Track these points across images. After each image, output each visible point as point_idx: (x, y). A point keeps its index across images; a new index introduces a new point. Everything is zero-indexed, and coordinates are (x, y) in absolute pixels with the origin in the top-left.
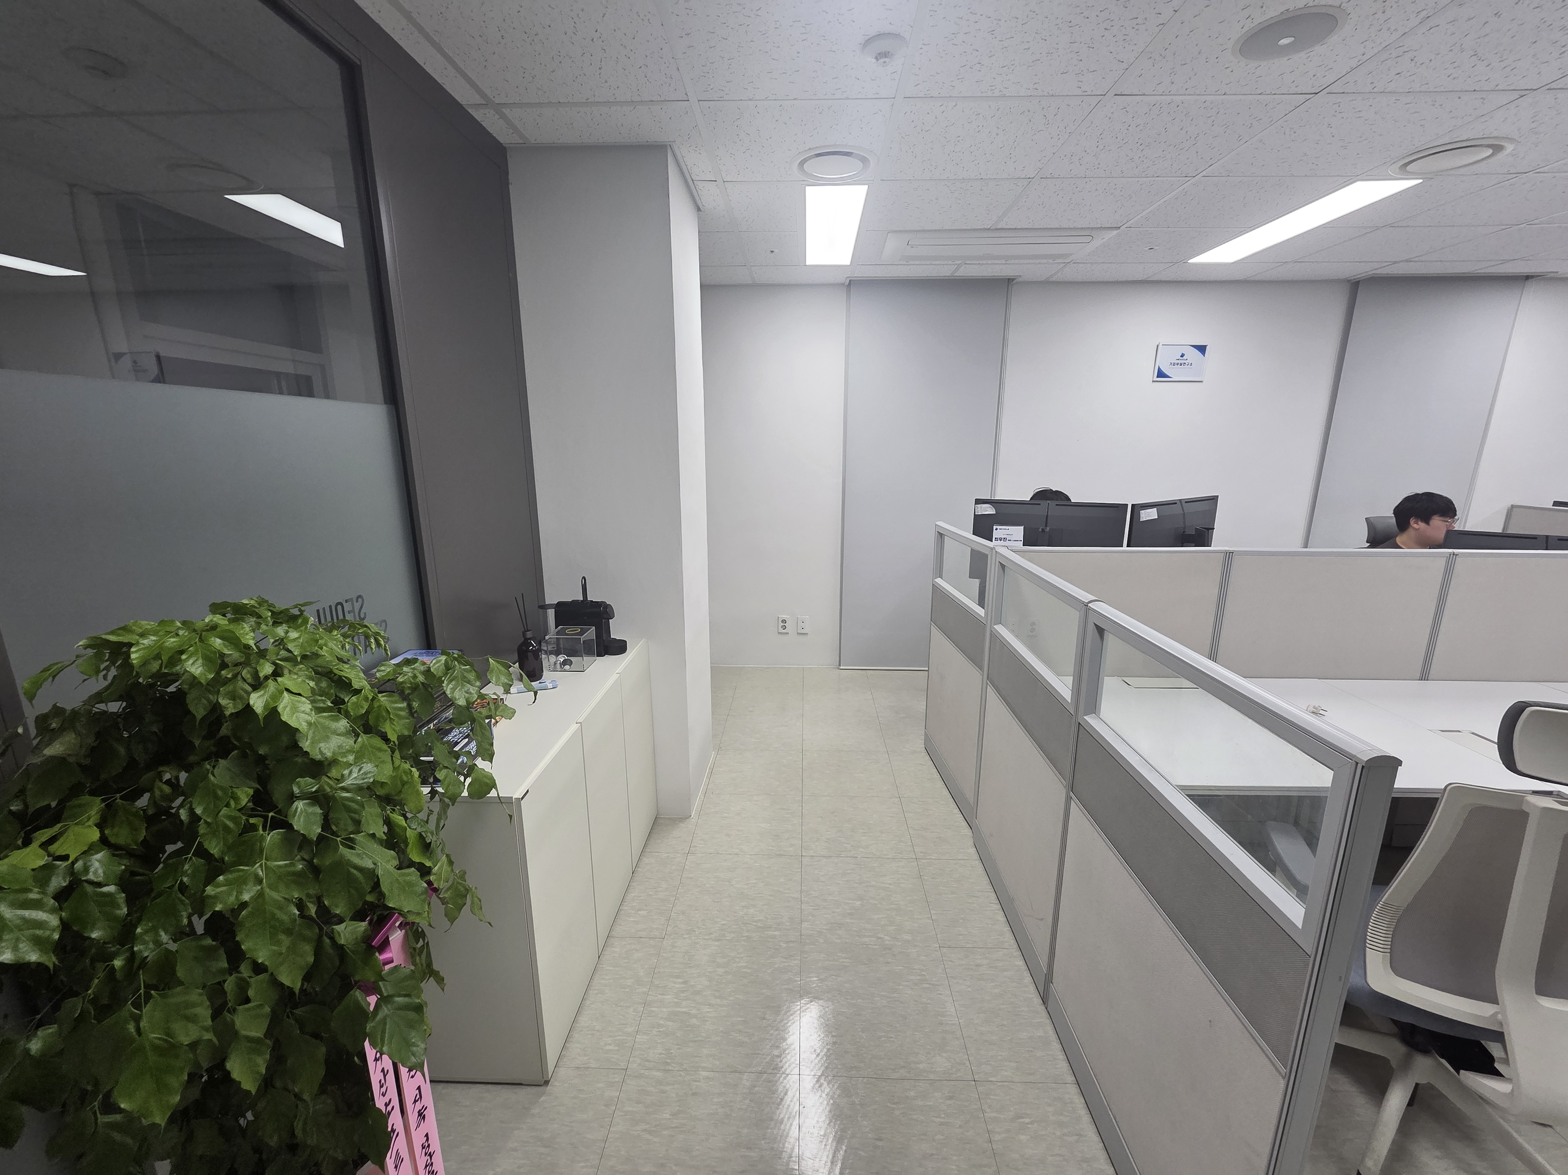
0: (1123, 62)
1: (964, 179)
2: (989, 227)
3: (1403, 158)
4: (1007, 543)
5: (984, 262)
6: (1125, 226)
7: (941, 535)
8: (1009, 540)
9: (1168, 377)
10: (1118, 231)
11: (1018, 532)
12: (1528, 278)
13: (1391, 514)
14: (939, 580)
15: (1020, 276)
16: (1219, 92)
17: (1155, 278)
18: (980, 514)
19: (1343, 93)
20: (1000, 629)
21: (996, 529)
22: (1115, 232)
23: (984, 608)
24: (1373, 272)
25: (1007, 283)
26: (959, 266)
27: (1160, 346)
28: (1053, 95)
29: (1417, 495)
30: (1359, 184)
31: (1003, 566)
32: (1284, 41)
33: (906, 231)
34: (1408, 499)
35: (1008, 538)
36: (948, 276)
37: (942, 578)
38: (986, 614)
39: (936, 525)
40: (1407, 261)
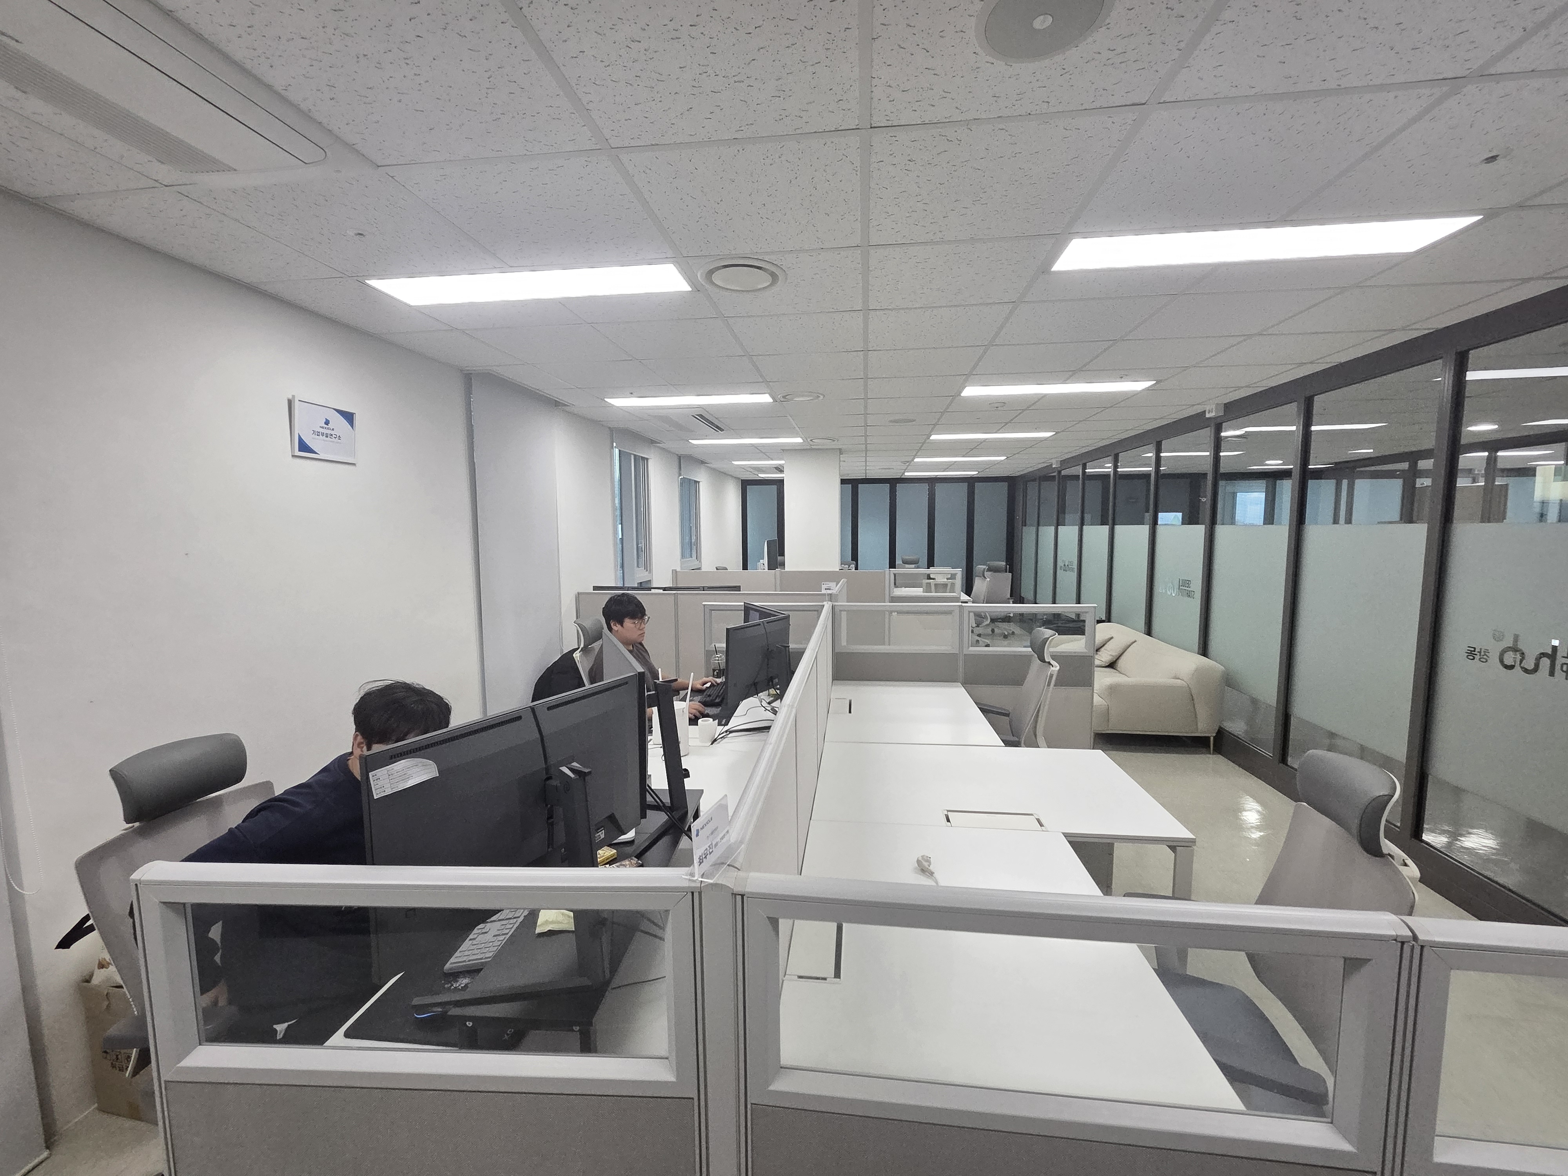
9: (312, 451)
12: (557, 405)
24: (492, 368)
27: (294, 403)
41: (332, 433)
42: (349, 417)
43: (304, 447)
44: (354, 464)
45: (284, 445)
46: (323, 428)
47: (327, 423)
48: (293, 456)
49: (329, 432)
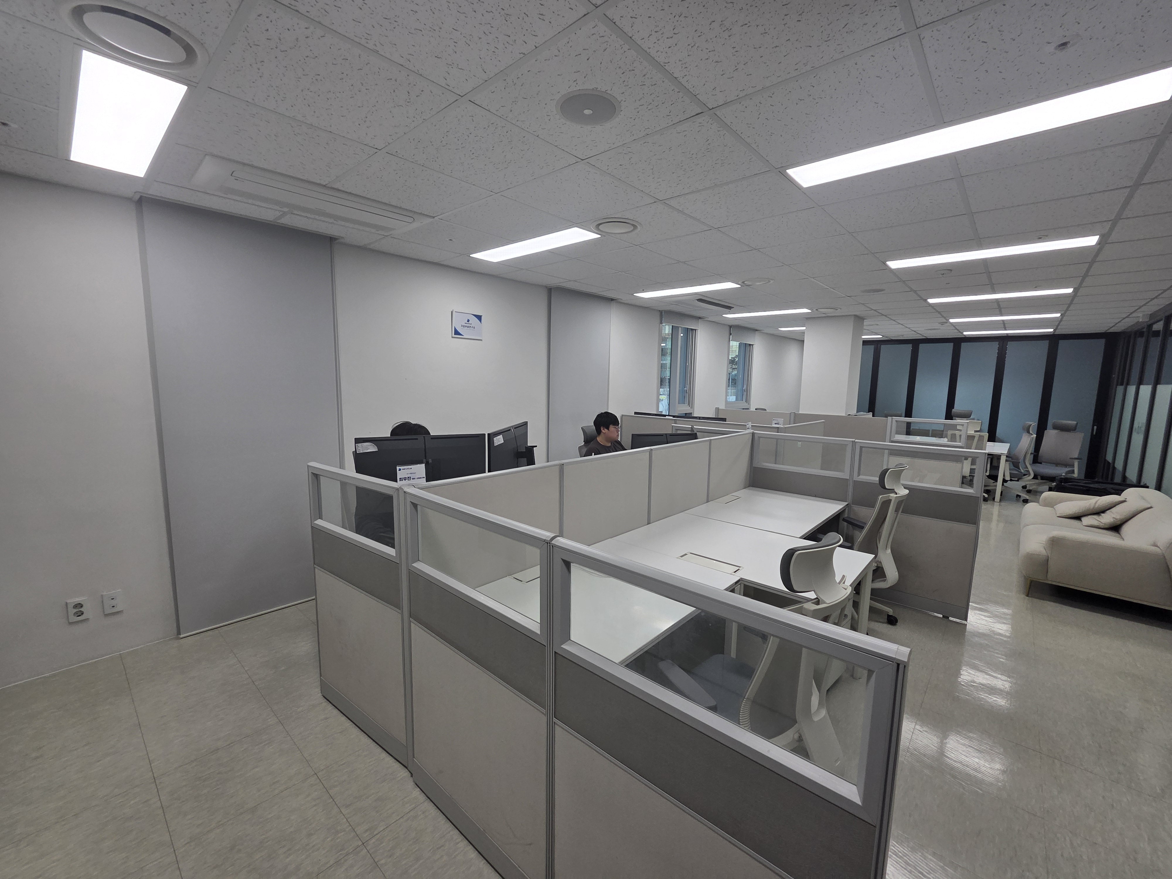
0: (485, 72)
1: (312, 125)
2: (325, 184)
3: (599, 220)
4: (412, 482)
5: (313, 216)
6: (439, 217)
7: (316, 476)
8: (413, 479)
9: (460, 334)
10: (432, 220)
11: (420, 469)
12: (612, 300)
13: (593, 424)
14: (319, 522)
15: (343, 238)
16: (535, 133)
17: (445, 263)
18: (361, 452)
19: (594, 166)
20: (420, 566)
21: (400, 470)
22: (431, 220)
23: (394, 548)
24: (559, 284)
25: (331, 241)
26: (284, 214)
27: (454, 313)
28: (421, 75)
29: (602, 413)
30: (576, 229)
31: (415, 506)
32: (587, 112)
33: (230, 160)
34: (598, 416)
35: (412, 476)
36: (271, 221)
37: (322, 519)
38: (399, 553)
39: (308, 466)
40: (575, 281)
41: (470, 325)
42: (479, 318)
43: (457, 333)
44: (481, 340)
45: (450, 332)
46: (466, 323)
47: (468, 321)
48: (452, 337)
49: (469, 325)
